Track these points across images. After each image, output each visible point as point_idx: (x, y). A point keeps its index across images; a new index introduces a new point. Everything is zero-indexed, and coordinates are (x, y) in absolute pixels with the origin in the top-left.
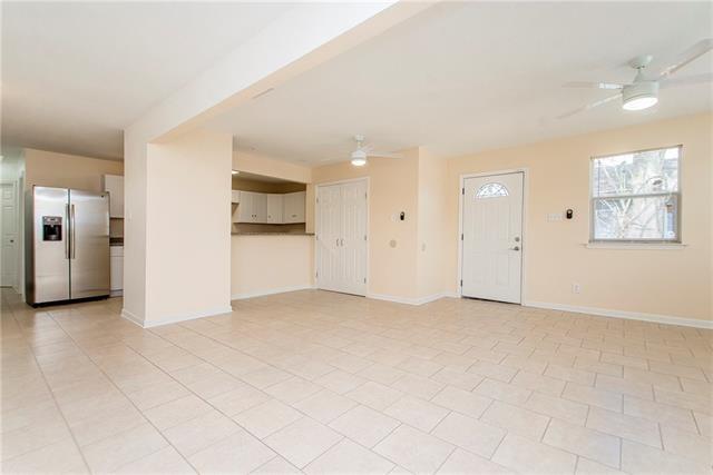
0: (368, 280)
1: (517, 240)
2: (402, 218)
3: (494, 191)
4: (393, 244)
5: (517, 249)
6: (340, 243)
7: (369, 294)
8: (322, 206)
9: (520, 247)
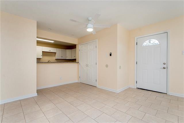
0: (97, 80)
1: (164, 64)
2: (111, 55)
3: (152, 42)
4: (107, 66)
5: (164, 68)
6: (87, 66)
7: (98, 86)
8: (81, 52)
9: (166, 67)
